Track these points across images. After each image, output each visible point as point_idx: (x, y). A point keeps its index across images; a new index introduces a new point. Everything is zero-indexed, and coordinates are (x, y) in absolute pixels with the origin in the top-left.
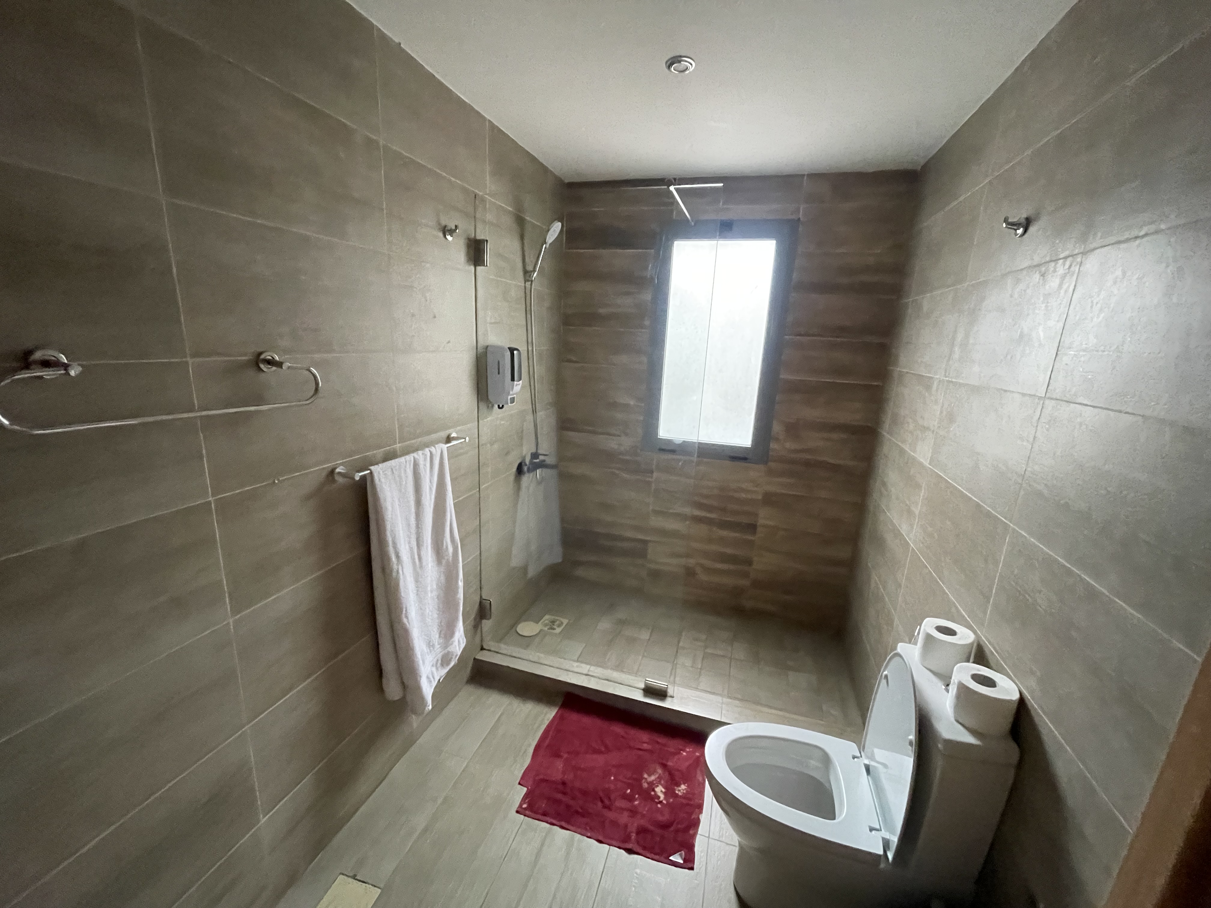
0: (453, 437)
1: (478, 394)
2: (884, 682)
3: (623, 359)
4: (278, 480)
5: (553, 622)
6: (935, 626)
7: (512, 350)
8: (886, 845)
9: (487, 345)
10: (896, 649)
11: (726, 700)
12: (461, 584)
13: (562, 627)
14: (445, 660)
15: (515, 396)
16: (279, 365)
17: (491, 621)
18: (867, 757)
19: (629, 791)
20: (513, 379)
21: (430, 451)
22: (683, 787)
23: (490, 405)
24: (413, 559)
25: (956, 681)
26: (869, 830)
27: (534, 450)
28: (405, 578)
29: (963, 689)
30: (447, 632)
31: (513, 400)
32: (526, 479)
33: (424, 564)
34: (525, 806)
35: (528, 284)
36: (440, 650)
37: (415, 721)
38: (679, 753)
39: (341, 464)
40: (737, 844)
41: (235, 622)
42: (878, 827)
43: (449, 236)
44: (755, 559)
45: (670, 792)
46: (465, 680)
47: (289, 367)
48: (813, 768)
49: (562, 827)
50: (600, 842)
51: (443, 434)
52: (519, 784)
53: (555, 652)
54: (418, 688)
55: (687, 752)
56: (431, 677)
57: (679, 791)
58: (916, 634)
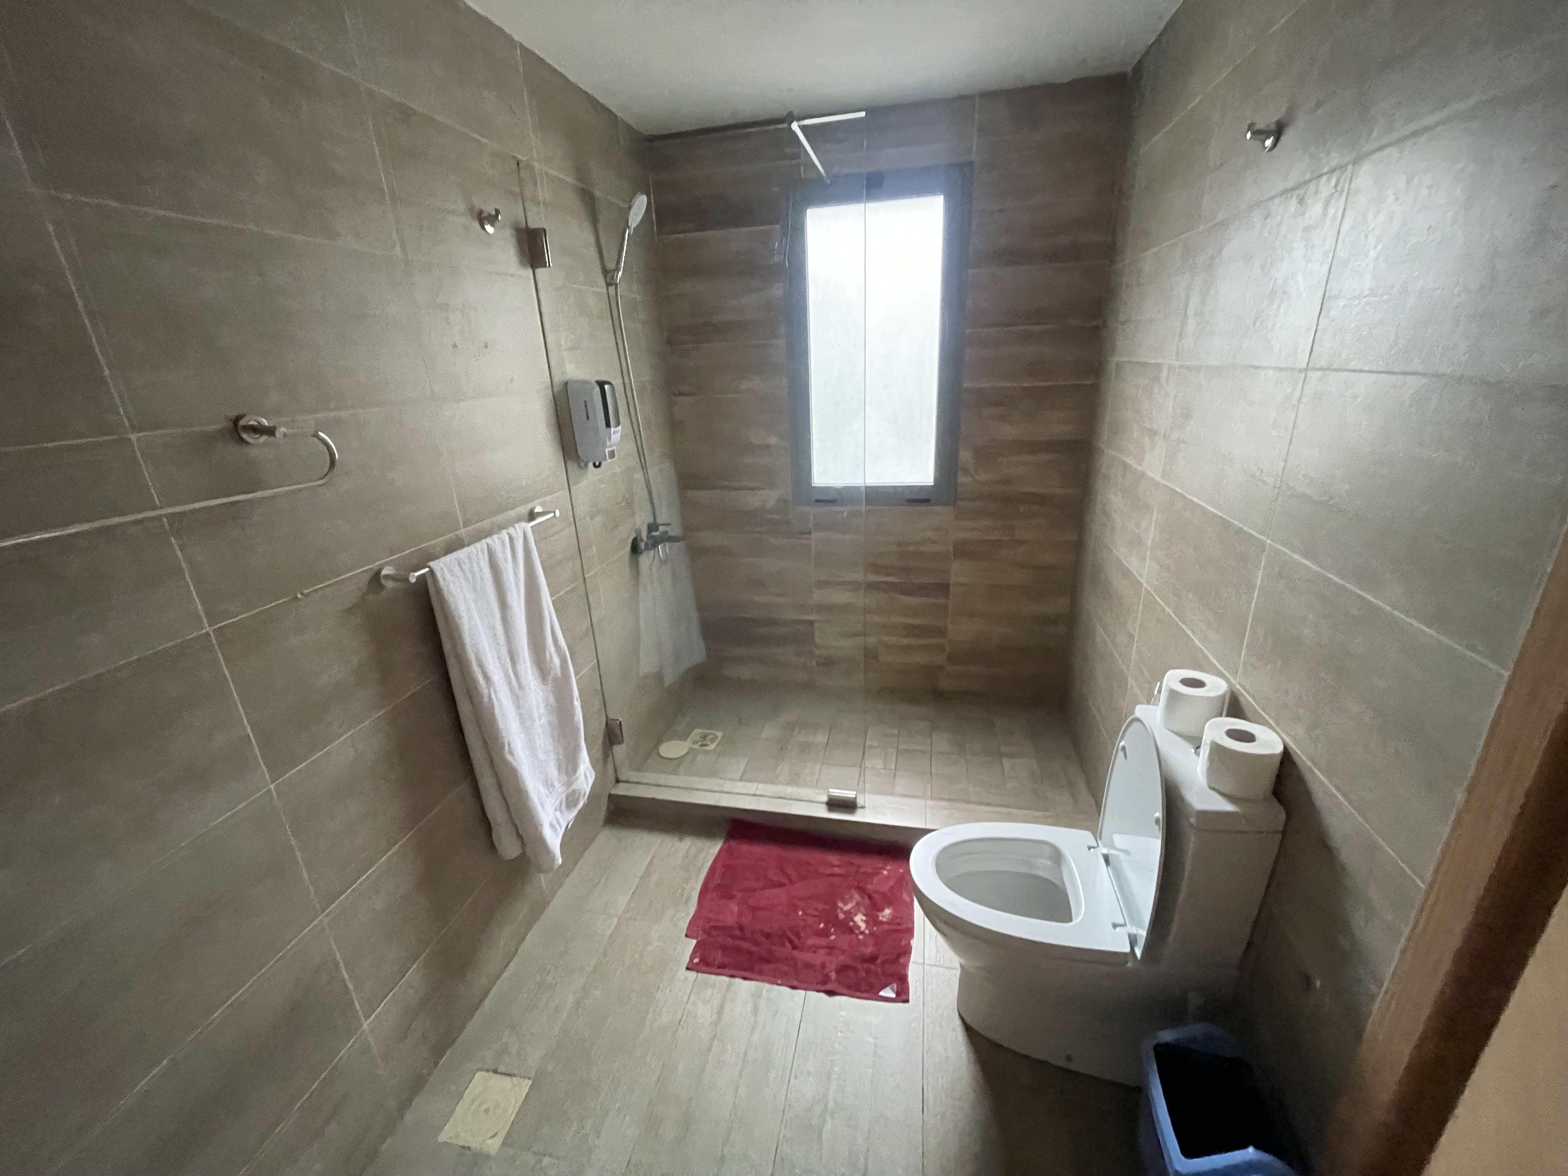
0: (537, 513)
1: (563, 452)
2: (1121, 754)
3: (755, 383)
4: (302, 594)
5: (705, 737)
6: (1180, 679)
7: (601, 384)
8: (1133, 941)
9: (566, 381)
10: (1133, 712)
11: (930, 803)
12: (577, 704)
13: (717, 742)
14: (571, 800)
15: (614, 448)
16: (270, 431)
17: (624, 744)
18: (1105, 846)
19: (822, 925)
20: (608, 425)
21: (508, 534)
22: (887, 912)
23: (582, 464)
24: (507, 677)
25: (1208, 741)
26: (1112, 927)
27: (651, 520)
28: (501, 704)
29: (1217, 750)
30: (569, 766)
31: (612, 455)
32: (645, 560)
33: (524, 683)
34: (696, 960)
35: (612, 289)
36: (561, 790)
37: (543, 880)
38: (878, 873)
39: (387, 564)
40: (958, 966)
41: (277, 787)
42: (1121, 922)
43: (489, 225)
44: (950, 627)
45: (872, 919)
46: (601, 822)
47: (285, 435)
48: (1043, 868)
49: (745, 978)
50: (793, 988)
51: (524, 510)
52: (687, 936)
53: (712, 773)
54: (541, 842)
55: (887, 870)
56: (555, 823)
57: (883, 916)
58: (1156, 693)
